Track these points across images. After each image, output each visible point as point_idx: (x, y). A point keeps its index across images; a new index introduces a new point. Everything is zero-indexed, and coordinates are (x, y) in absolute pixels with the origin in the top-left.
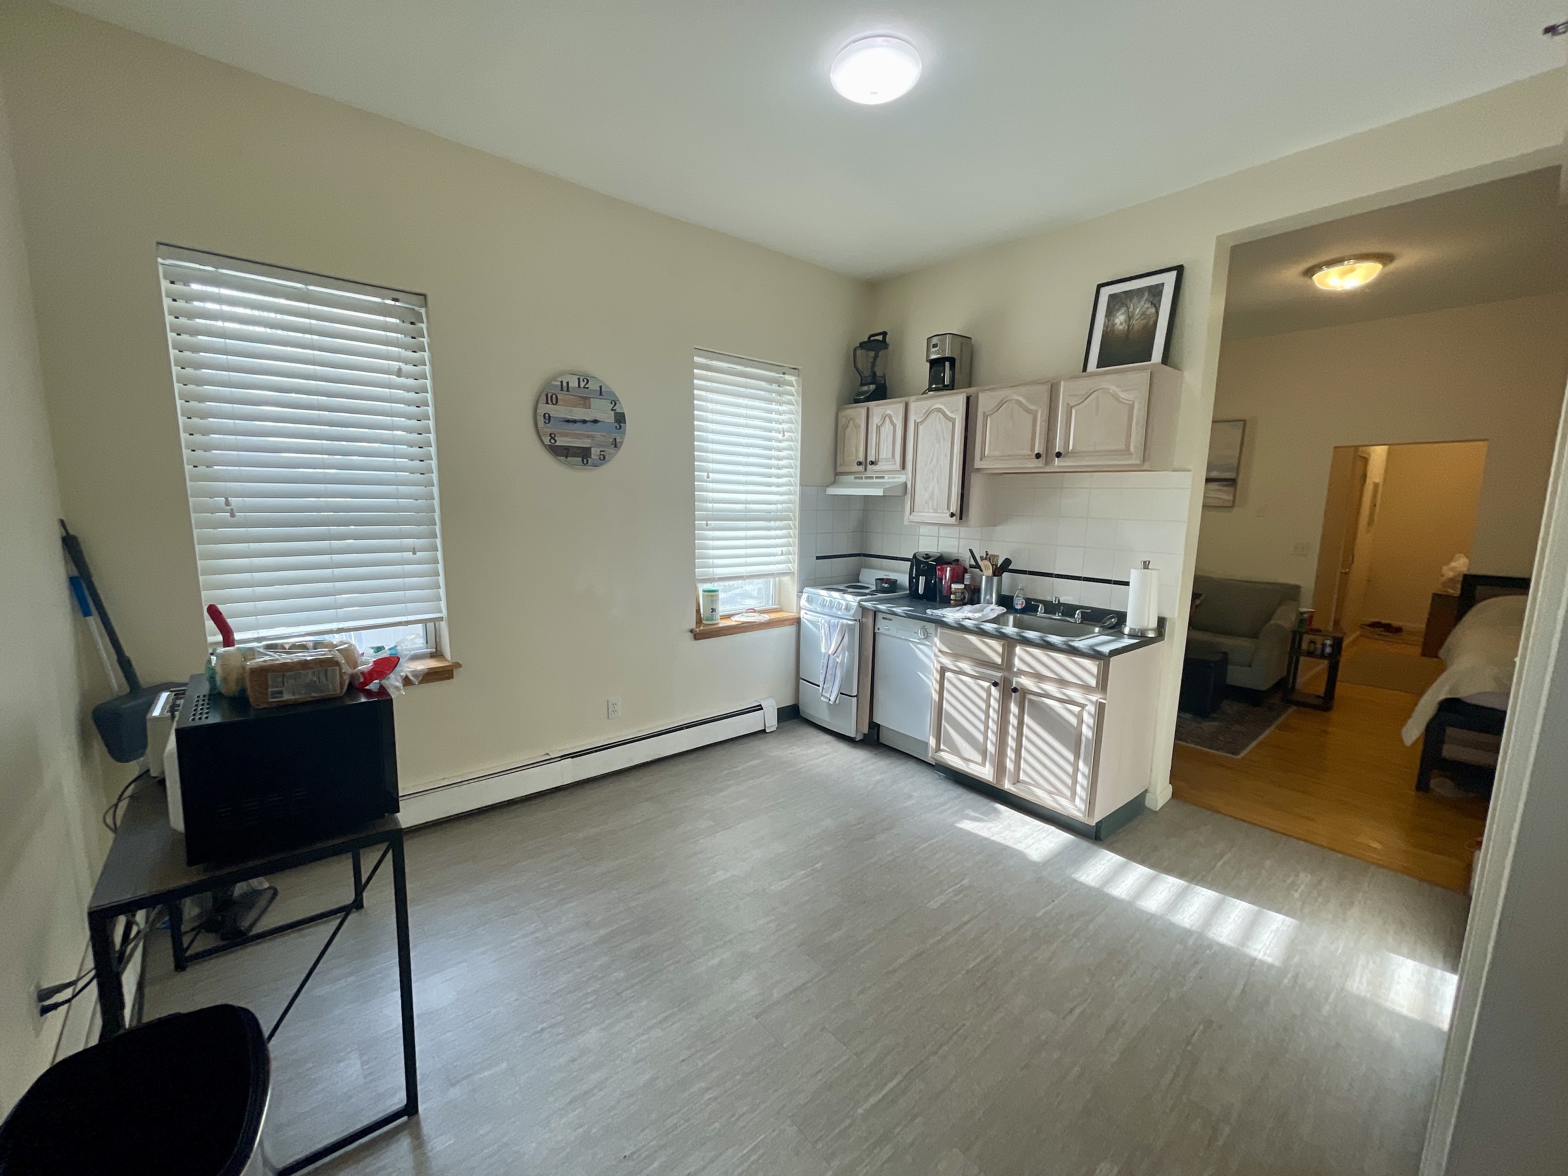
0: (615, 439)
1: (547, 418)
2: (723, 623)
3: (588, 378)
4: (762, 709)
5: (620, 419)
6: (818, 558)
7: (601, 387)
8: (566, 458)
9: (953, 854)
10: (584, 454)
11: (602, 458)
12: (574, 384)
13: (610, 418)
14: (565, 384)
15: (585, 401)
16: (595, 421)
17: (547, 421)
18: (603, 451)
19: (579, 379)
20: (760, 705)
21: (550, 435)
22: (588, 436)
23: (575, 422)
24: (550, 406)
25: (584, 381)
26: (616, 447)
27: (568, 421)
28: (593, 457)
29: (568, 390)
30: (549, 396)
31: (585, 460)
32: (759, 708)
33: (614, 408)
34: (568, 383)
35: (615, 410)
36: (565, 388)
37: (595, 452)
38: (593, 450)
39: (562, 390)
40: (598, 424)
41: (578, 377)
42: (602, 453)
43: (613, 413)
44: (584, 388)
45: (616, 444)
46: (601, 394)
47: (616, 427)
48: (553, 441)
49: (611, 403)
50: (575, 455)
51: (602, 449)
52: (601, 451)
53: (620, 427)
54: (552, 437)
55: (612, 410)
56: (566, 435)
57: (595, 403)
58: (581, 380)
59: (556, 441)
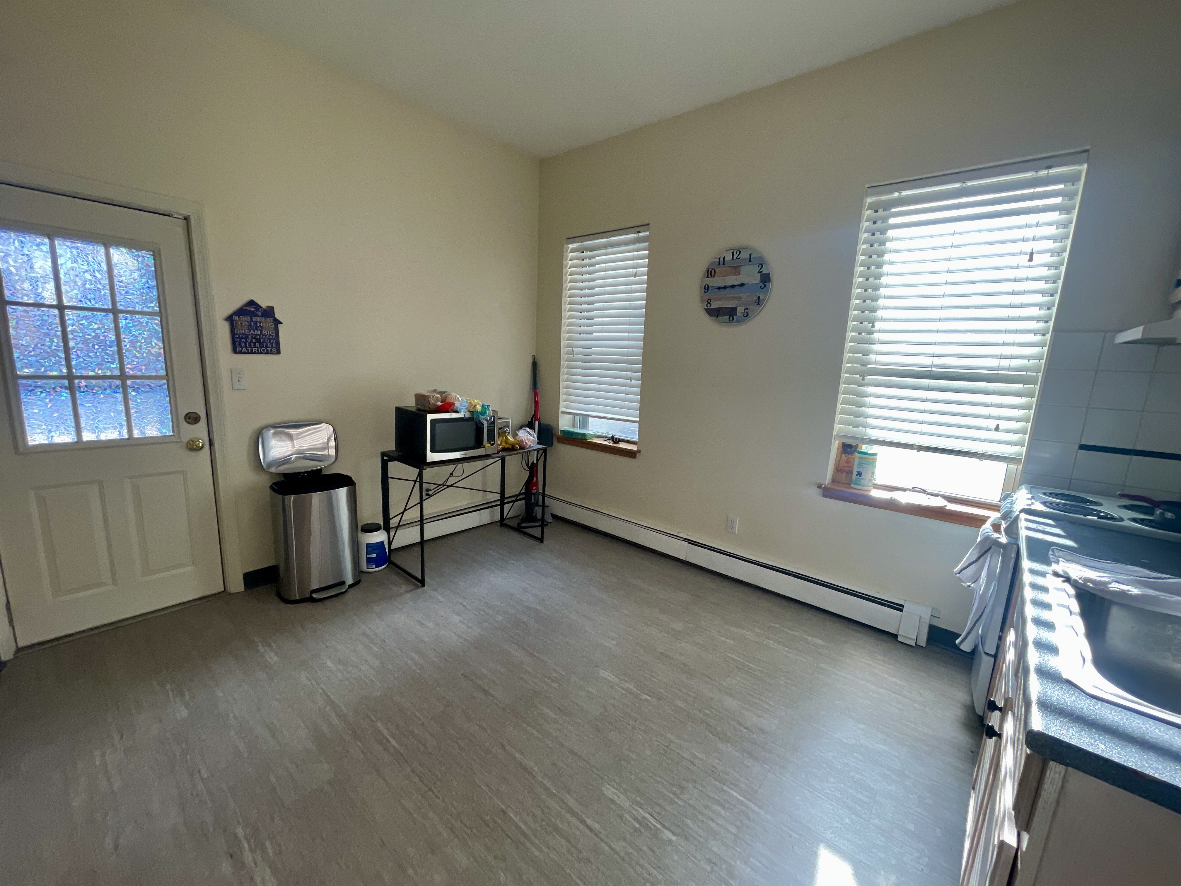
0: (759, 297)
1: (706, 288)
2: (876, 494)
3: (741, 250)
4: (901, 610)
5: (766, 279)
6: (1083, 447)
7: (750, 255)
8: (717, 317)
9: (734, 831)
10: (730, 313)
11: (746, 315)
12: (729, 257)
13: (755, 279)
14: (722, 259)
15: (736, 270)
16: (742, 285)
17: (706, 291)
18: (747, 309)
19: (733, 253)
20: (903, 606)
21: (707, 301)
22: (735, 298)
23: (725, 288)
24: (710, 279)
25: (736, 253)
26: (758, 304)
27: (719, 288)
28: (738, 314)
29: (724, 264)
30: (710, 271)
31: (731, 318)
32: (899, 608)
33: (760, 271)
34: (724, 258)
35: (762, 272)
36: (722, 263)
37: (740, 310)
38: (738, 308)
39: (719, 264)
40: (745, 287)
41: (732, 251)
42: (746, 310)
43: (759, 275)
44: (736, 258)
45: (759, 302)
46: (750, 261)
47: (761, 286)
48: (709, 305)
49: (759, 267)
50: (724, 315)
51: (746, 307)
52: (745, 309)
53: (765, 286)
54: (709, 302)
55: (759, 272)
56: (719, 300)
57: (745, 269)
58: (735, 253)
59: (711, 305)
